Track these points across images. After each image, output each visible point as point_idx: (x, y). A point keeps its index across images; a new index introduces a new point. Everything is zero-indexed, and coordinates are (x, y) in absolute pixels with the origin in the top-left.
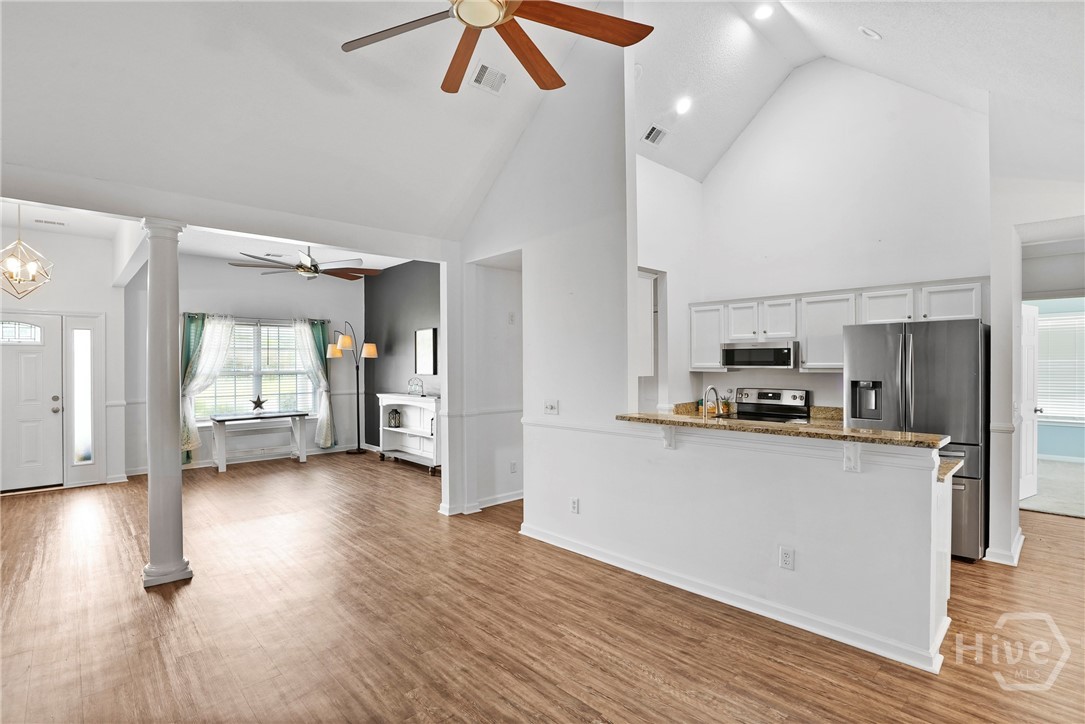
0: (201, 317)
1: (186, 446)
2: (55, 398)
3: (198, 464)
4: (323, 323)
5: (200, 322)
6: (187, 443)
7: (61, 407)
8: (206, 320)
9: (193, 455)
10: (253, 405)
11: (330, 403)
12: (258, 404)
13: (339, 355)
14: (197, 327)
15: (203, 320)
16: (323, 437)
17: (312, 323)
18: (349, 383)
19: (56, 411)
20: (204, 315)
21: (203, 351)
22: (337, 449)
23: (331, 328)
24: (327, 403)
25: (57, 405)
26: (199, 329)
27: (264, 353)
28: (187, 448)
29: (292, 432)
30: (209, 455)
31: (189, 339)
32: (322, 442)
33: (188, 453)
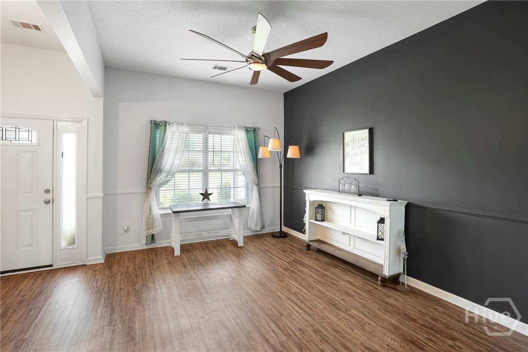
0: (163, 124)
1: (151, 231)
2: (47, 191)
3: (160, 244)
4: (255, 130)
5: (163, 128)
6: (152, 228)
7: (50, 200)
8: (168, 126)
9: (156, 237)
10: (202, 197)
11: (259, 194)
12: (206, 195)
13: (268, 156)
14: (161, 132)
15: (165, 126)
16: (254, 222)
17: (247, 130)
18: (273, 178)
19: (47, 202)
20: (166, 122)
21: (165, 152)
22: (264, 231)
23: (261, 134)
24: (258, 194)
25: (49, 197)
26: (162, 134)
27: (210, 155)
28: (151, 232)
29: (231, 218)
30: (168, 237)
31: (155, 142)
32: (253, 227)
33: (153, 236)
